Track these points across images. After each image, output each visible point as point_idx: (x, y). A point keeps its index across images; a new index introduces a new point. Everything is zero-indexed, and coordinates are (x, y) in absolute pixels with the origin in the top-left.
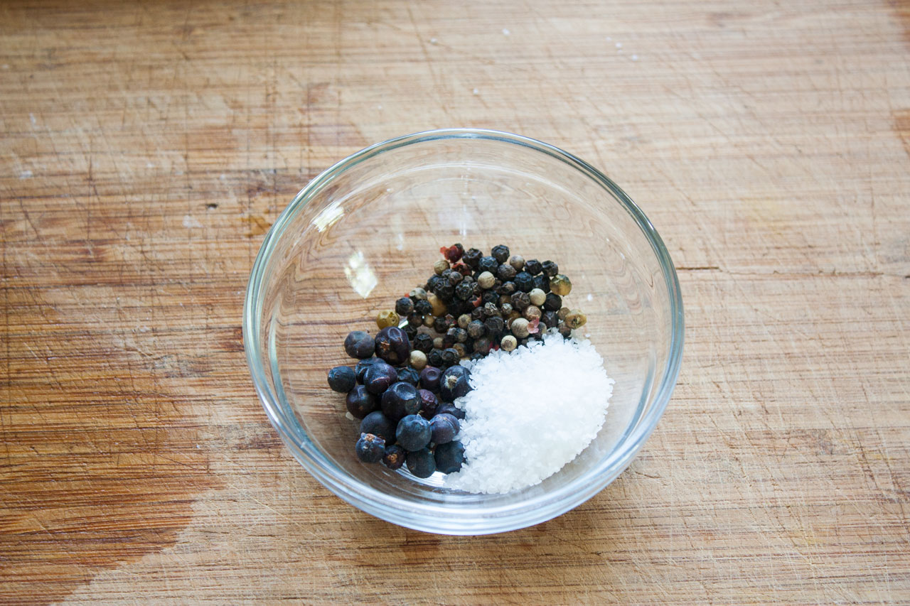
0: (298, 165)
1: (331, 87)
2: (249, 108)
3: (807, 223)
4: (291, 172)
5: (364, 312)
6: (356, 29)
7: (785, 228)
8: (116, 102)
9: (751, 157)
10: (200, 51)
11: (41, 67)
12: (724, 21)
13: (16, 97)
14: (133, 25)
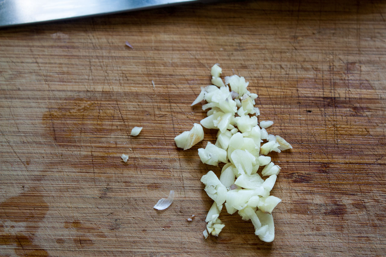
0: (344, 96)
1: (357, 64)
2: (323, 71)
4: (342, 99)
5: (375, 161)
6: (366, 40)
8: (268, 66)
10: (301, 46)
11: (236, 50)
13: (226, 62)
14: (273, 34)
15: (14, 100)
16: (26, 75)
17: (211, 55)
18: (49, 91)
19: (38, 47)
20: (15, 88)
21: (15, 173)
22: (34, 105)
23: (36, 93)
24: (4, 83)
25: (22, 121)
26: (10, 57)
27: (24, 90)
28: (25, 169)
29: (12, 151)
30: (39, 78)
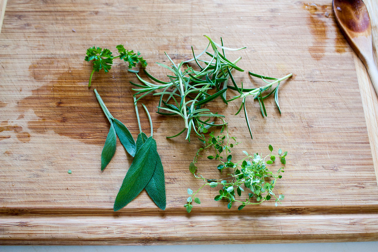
0: (182, 53)
1: (190, 37)
2: (172, 41)
3: (290, 69)
4: (181, 55)
6: (195, 26)
7: (285, 70)
8: (144, 39)
9: (279, 55)
11: (128, 32)
12: (273, 27)
13: (123, 38)
14: (148, 23)
15: (14, 60)
16: (21, 47)
17: (116, 34)
18: (32, 54)
19: (28, 32)
20: (15, 53)
21: (14, 96)
22: (24, 61)
23: (26, 56)
24: (10, 51)
25: (18, 70)
26: (13, 38)
27: (20, 54)
28: (19, 94)
29: (13, 85)
30: (28, 48)
